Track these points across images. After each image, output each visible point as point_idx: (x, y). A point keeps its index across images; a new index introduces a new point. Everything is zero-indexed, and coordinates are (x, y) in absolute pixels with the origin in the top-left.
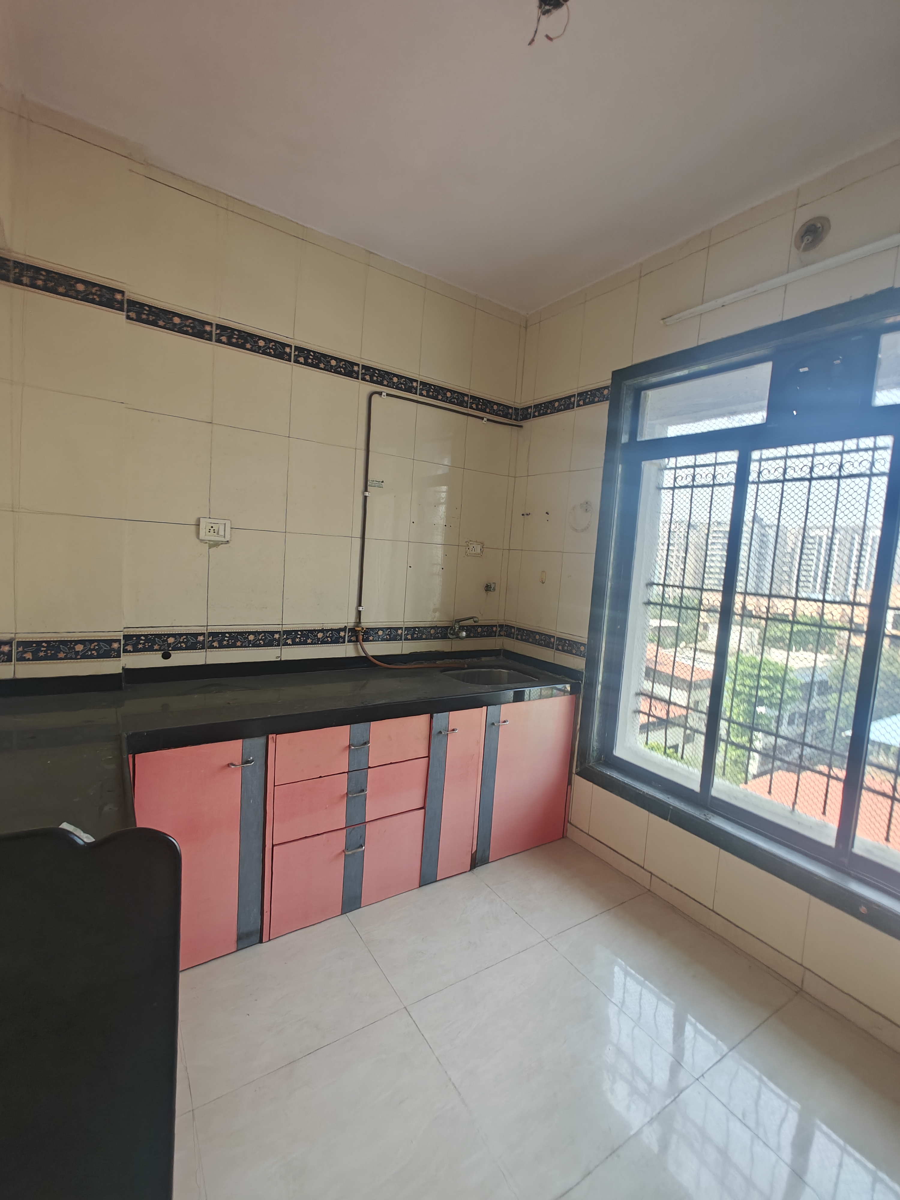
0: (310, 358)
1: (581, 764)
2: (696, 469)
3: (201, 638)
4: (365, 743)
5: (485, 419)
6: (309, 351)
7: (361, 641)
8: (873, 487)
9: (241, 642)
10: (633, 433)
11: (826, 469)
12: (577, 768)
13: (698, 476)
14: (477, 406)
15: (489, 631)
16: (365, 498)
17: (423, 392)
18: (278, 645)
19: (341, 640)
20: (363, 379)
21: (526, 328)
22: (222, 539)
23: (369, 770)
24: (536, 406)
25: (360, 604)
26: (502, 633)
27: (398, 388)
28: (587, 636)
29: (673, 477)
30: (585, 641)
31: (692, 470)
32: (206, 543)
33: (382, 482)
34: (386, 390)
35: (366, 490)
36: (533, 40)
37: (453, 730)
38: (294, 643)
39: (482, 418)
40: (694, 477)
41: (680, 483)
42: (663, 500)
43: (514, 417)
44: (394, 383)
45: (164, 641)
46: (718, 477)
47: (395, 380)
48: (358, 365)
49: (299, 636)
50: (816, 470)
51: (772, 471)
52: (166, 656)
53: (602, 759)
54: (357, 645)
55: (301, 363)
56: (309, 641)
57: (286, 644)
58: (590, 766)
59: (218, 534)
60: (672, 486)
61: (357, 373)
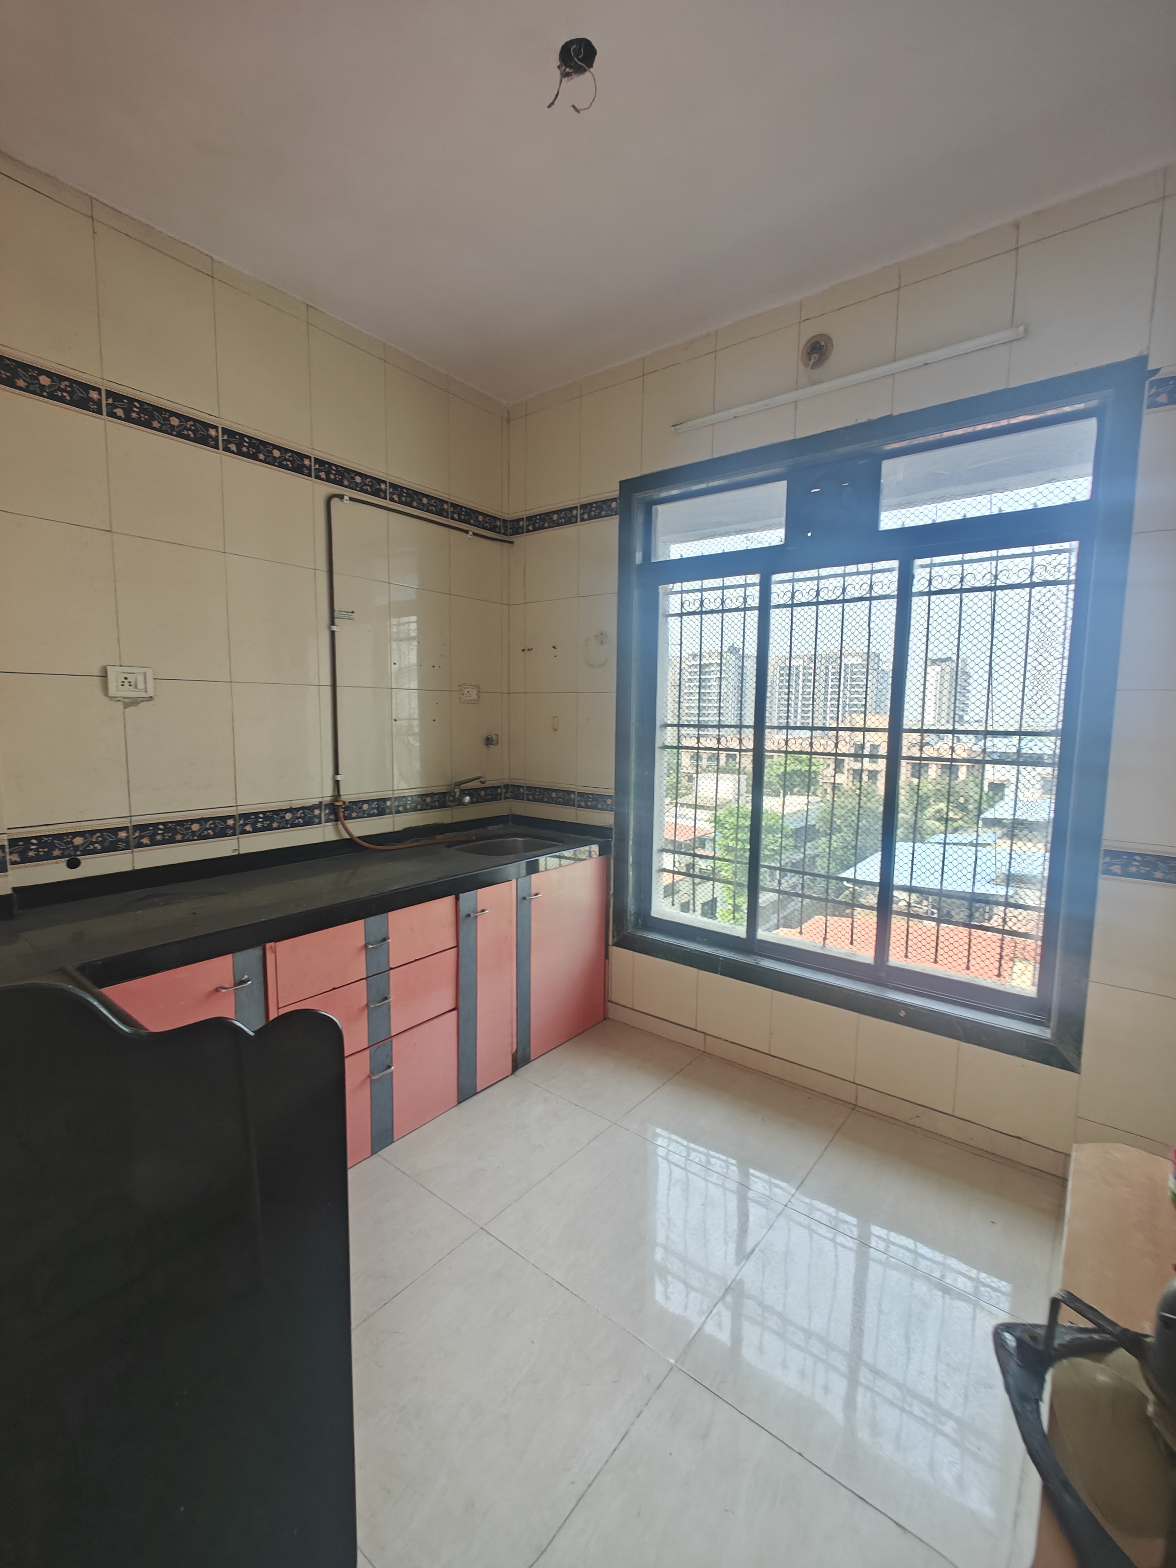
0: (245, 446)
1: (618, 932)
2: (704, 593)
3: (123, 834)
4: (384, 940)
5: (471, 533)
6: (242, 436)
7: (343, 819)
8: (873, 610)
9: (181, 834)
10: (647, 554)
11: (830, 593)
12: (613, 938)
13: (706, 601)
14: (459, 516)
15: (491, 793)
16: (333, 634)
17: (394, 497)
18: (234, 834)
19: (317, 820)
20: (318, 477)
21: (508, 421)
22: (144, 695)
23: (391, 971)
24: (529, 518)
25: (336, 772)
26: (508, 795)
27: (362, 491)
28: (613, 787)
29: (679, 602)
30: (612, 792)
31: (699, 594)
32: (119, 701)
33: (353, 612)
34: (348, 493)
35: (332, 623)
36: (552, 103)
37: (483, 911)
38: (255, 830)
39: (467, 532)
40: (702, 602)
41: (687, 609)
42: (671, 629)
43: (502, 530)
44: (357, 483)
45: (67, 843)
46: (728, 601)
47: (358, 479)
48: (309, 457)
49: (260, 820)
50: (822, 594)
51: (781, 595)
52: (73, 864)
53: (640, 923)
54: (337, 824)
55: (233, 452)
56: (275, 825)
57: (244, 832)
58: (630, 933)
59: (136, 687)
60: (680, 612)
61: (309, 468)
